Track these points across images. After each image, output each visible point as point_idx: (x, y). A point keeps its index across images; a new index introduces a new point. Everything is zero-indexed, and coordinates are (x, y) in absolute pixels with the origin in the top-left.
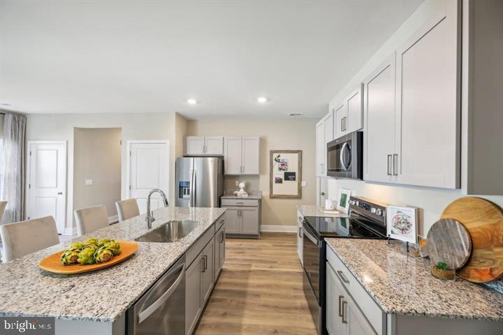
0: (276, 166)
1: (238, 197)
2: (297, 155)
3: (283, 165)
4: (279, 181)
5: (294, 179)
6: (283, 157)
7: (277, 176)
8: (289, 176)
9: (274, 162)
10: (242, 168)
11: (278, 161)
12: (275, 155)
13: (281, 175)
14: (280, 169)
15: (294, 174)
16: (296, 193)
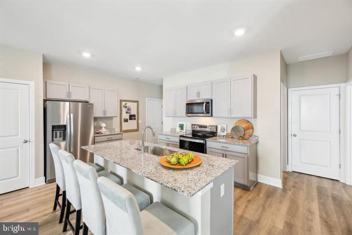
0: (124, 110)
1: (103, 134)
2: (136, 103)
3: (128, 110)
4: (126, 121)
5: (135, 119)
6: (129, 104)
7: (125, 118)
8: (132, 117)
9: (123, 108)
10: (105, 112)
11: (126, 107)
12: (124, 103)
13: (127, 116)
14: (127, 113)
15: (134, 116)
16: (136, 128)
